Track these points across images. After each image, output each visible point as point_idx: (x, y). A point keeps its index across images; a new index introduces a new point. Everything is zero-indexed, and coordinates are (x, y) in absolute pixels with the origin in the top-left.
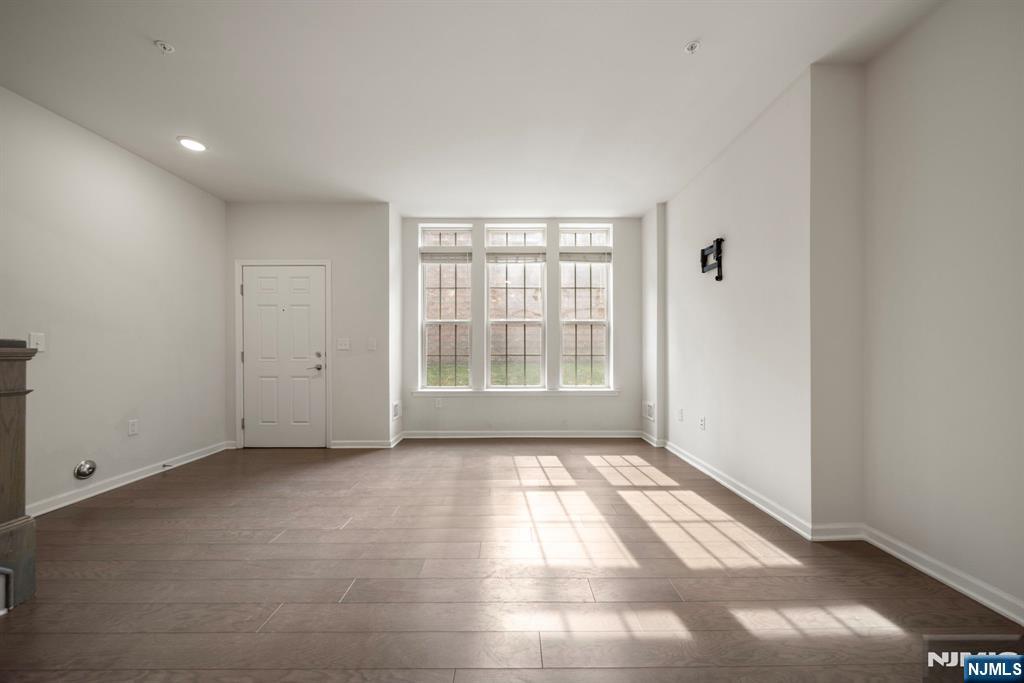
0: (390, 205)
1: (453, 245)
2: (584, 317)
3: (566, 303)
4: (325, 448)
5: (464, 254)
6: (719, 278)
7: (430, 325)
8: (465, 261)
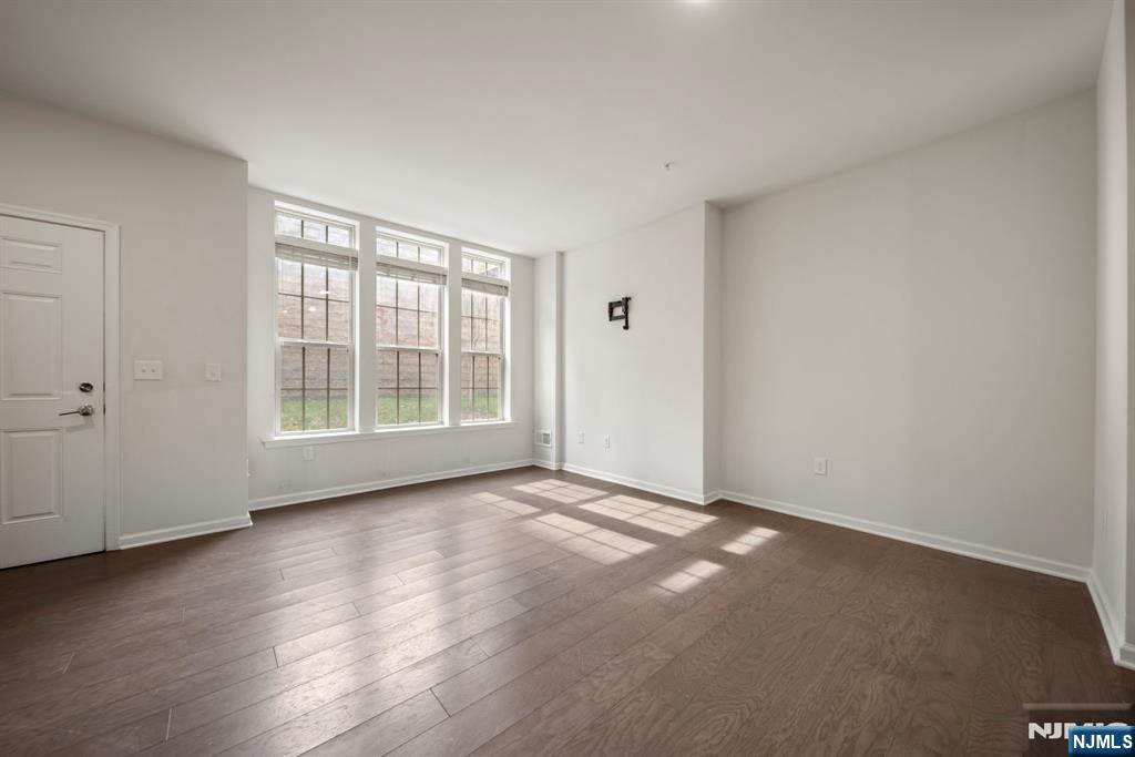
0: (250, 166)
1: (324, 241)
2: (480, 347)
3: (465, 331)
4: (104, 552)
5: (346, 258)
6: (626, 327)
7: (287, 347)
8: (341, 267)
